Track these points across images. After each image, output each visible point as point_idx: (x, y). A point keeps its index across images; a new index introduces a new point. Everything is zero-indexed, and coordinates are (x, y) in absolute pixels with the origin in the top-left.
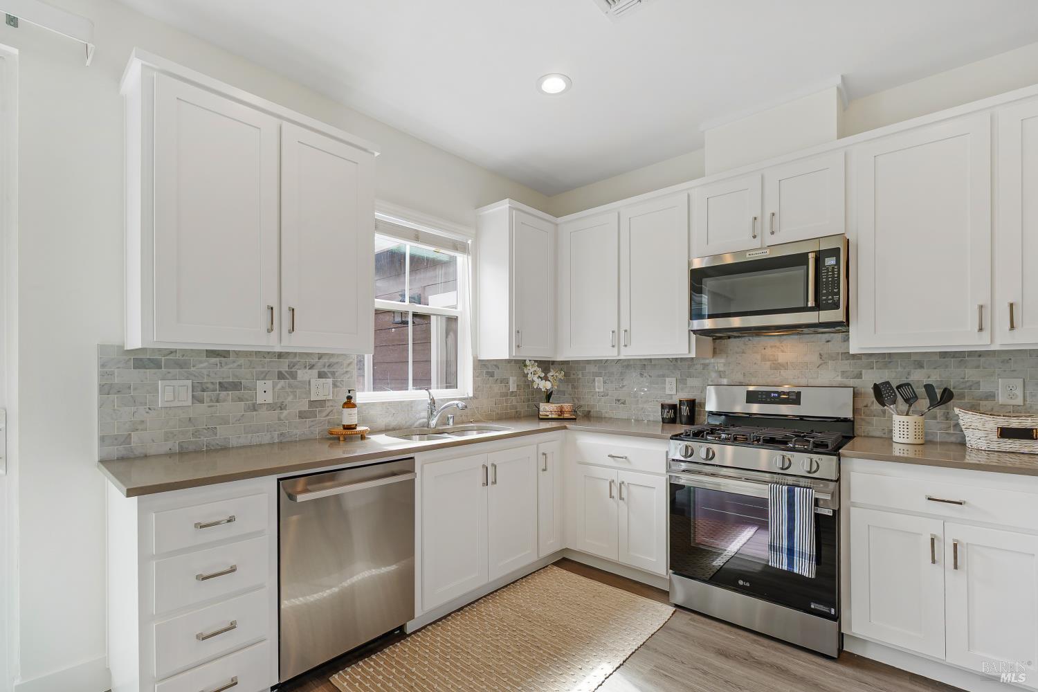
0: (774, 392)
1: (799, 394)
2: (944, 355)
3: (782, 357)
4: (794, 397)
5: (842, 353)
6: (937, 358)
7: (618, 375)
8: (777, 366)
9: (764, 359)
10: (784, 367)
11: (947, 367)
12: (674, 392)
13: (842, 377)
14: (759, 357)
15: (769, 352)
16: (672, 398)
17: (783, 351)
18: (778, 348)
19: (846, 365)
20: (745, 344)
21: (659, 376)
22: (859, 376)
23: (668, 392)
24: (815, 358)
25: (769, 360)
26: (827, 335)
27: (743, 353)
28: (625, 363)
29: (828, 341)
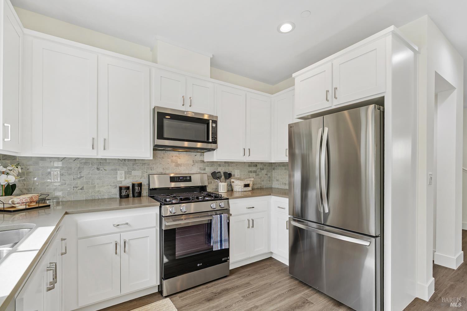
0: (181, 177)
1: (190, 177)
2: (225, 162)
3: (180, 161)
4: (189, 179)
5: (200, 161)
6: (224, 163)
7: (76, 169)
8: (178, 165)
9: (172, 161)
10: (180, 165)
11: (226, 166)
12: (123, 179)
13: (200, 170)
14: (170, 160)
15: (174, 158)
16: (122, 183)
17: (180, 159)
18: (178, 157)
19: (201, 165)
20: (164, 154)
21: (112, 170)
22: (205, 169)
23: (119, 179)
24: (191, 162)
25: (174, 162)
26: (195, 153)
27: (163, 158)
28: (84, 161)
29: (195, 156)
